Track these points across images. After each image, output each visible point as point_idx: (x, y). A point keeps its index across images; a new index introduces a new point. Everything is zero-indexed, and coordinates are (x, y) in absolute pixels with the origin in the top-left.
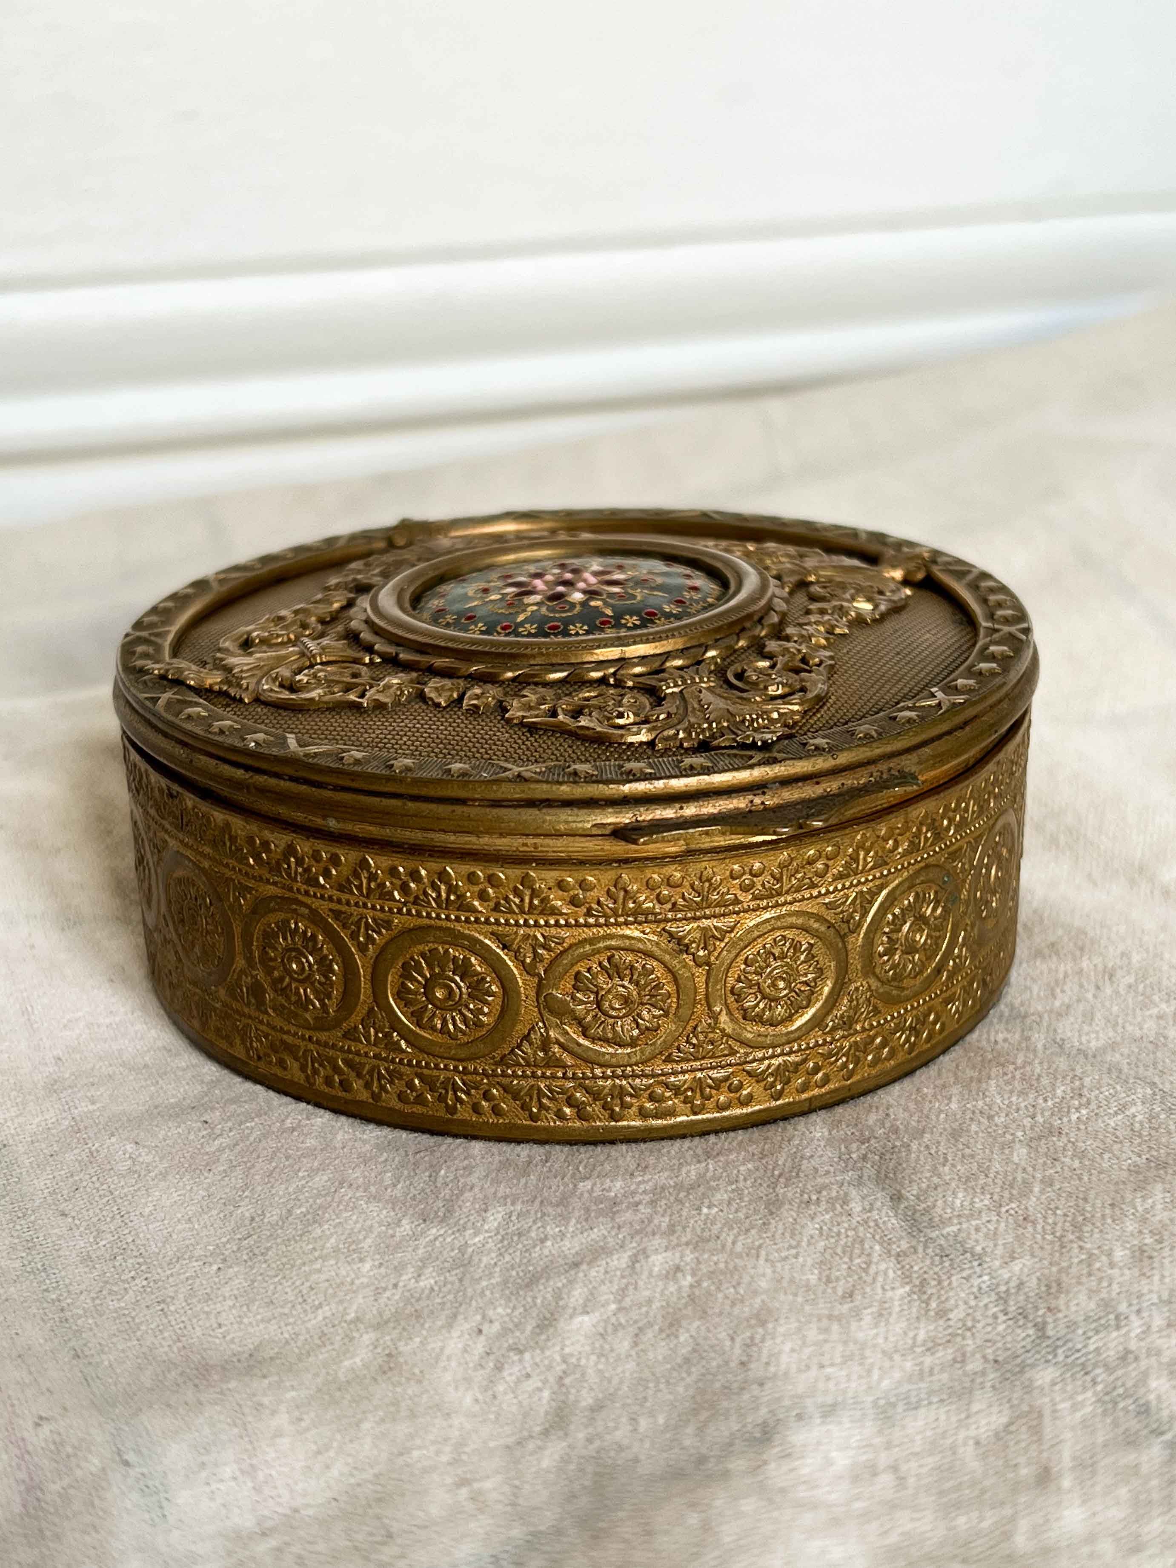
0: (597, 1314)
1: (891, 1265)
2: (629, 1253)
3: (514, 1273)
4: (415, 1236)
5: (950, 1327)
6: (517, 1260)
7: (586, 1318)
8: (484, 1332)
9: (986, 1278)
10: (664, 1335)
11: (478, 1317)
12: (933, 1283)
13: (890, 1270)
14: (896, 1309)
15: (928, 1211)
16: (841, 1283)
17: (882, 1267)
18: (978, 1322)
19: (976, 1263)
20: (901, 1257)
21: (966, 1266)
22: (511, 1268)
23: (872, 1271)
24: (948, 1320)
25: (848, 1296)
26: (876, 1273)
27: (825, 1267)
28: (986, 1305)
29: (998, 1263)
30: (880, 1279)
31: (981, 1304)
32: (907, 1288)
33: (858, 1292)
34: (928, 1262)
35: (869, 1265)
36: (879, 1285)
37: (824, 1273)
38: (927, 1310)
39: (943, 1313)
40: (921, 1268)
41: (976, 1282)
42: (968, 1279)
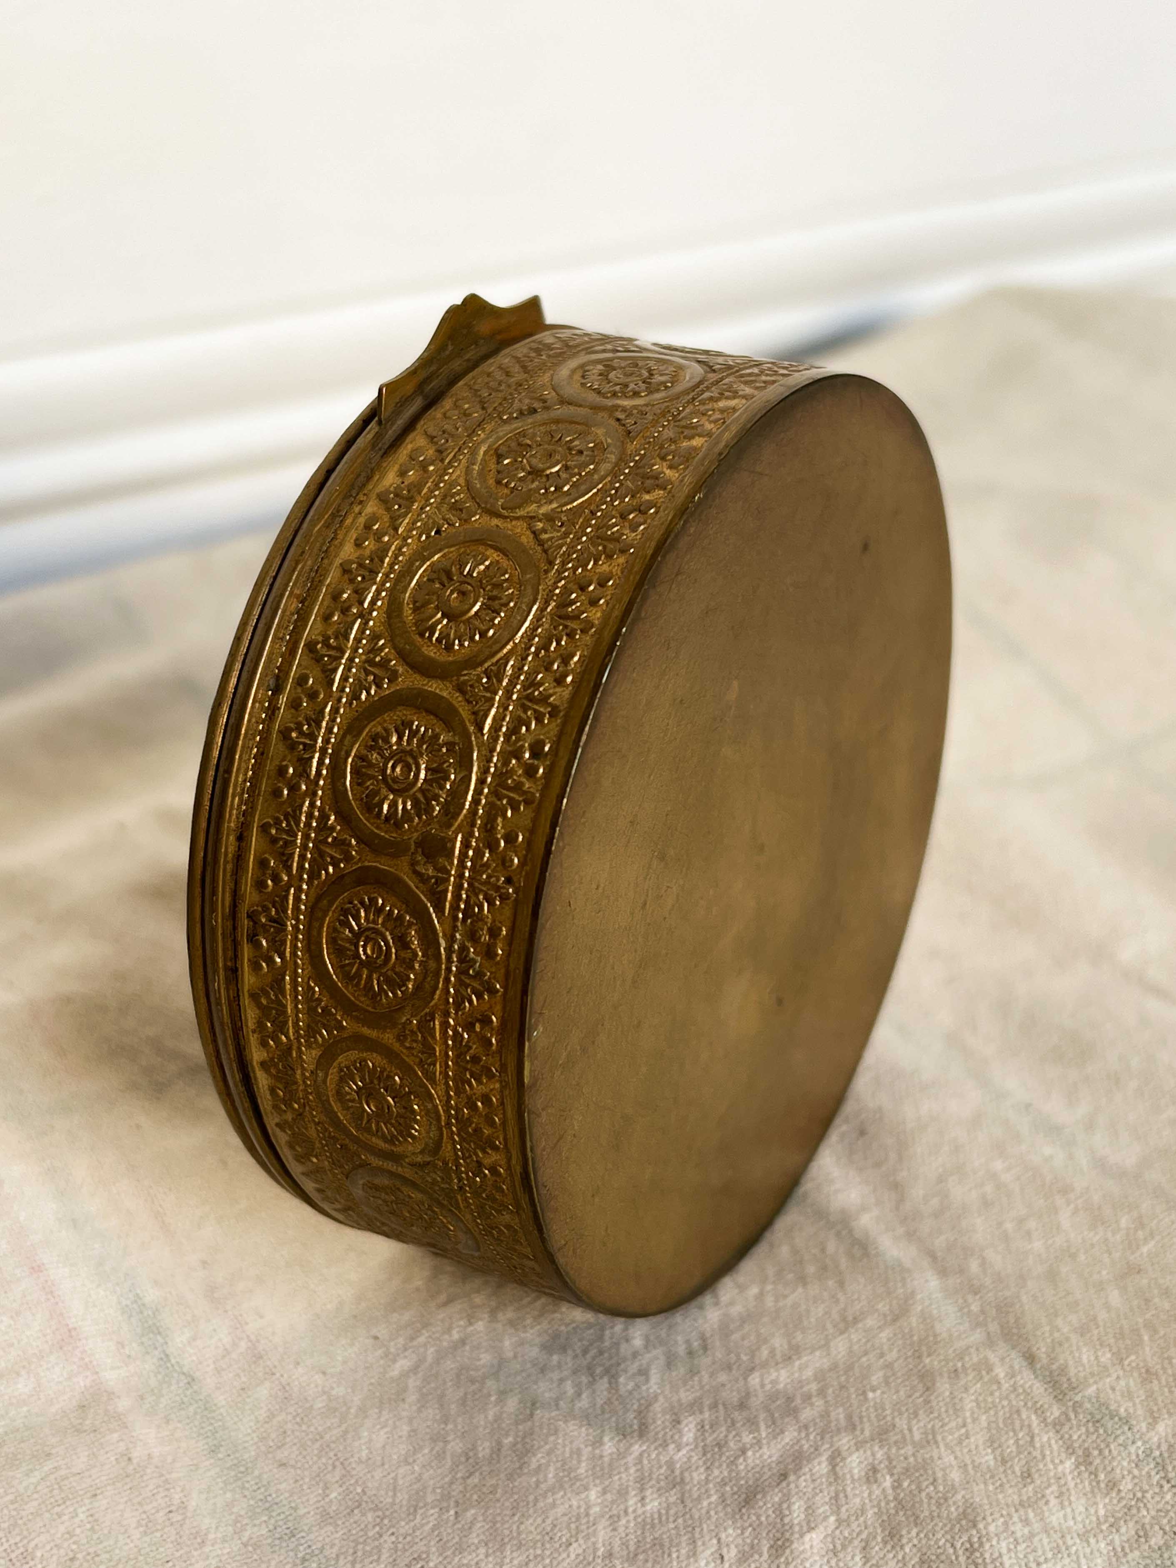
0: (821, 1528)
1: (1051, 1434)
2: (826, 1456)
4: (621, 1455)
5: (1122, 1498)
6: (726, 1473)
7: (814, 1535)
8: (726, 1558)
9: (1139, 1443)
10: (889, 1547)
11: (715, 1541)
12: (1096, 1453)
13: (1053, 1442)
14: (1071, 1485)
15: (1063, 1370)
16: (1016, 1460)
17: (1045, 1439)
18: (1146, 1491)
19: (1126, 1428)
20: (1058, 1425)
21: (1119, 1432)
22: (723, 1483)
23: (1038, 1445)
24: (1119, 1491)
25: (1027, 1476)
26: (1042, 1446)
27: (996, 1445)
28: (1148, 1473)
29: (1144, 1425)
30: (1048, 1453)
31: (1144, 1473)
32: (1073, 1460)
33: (1033, 1470)
34: (1083, 1429)
35: (1032, 1438)
36: (1048, 1459)
37: (998, 1452)
38: (1098, 1482)
39: (1113, 1485)
40: (1079, 1437)
41: (1132, 1449)
42: (1124, 1446)
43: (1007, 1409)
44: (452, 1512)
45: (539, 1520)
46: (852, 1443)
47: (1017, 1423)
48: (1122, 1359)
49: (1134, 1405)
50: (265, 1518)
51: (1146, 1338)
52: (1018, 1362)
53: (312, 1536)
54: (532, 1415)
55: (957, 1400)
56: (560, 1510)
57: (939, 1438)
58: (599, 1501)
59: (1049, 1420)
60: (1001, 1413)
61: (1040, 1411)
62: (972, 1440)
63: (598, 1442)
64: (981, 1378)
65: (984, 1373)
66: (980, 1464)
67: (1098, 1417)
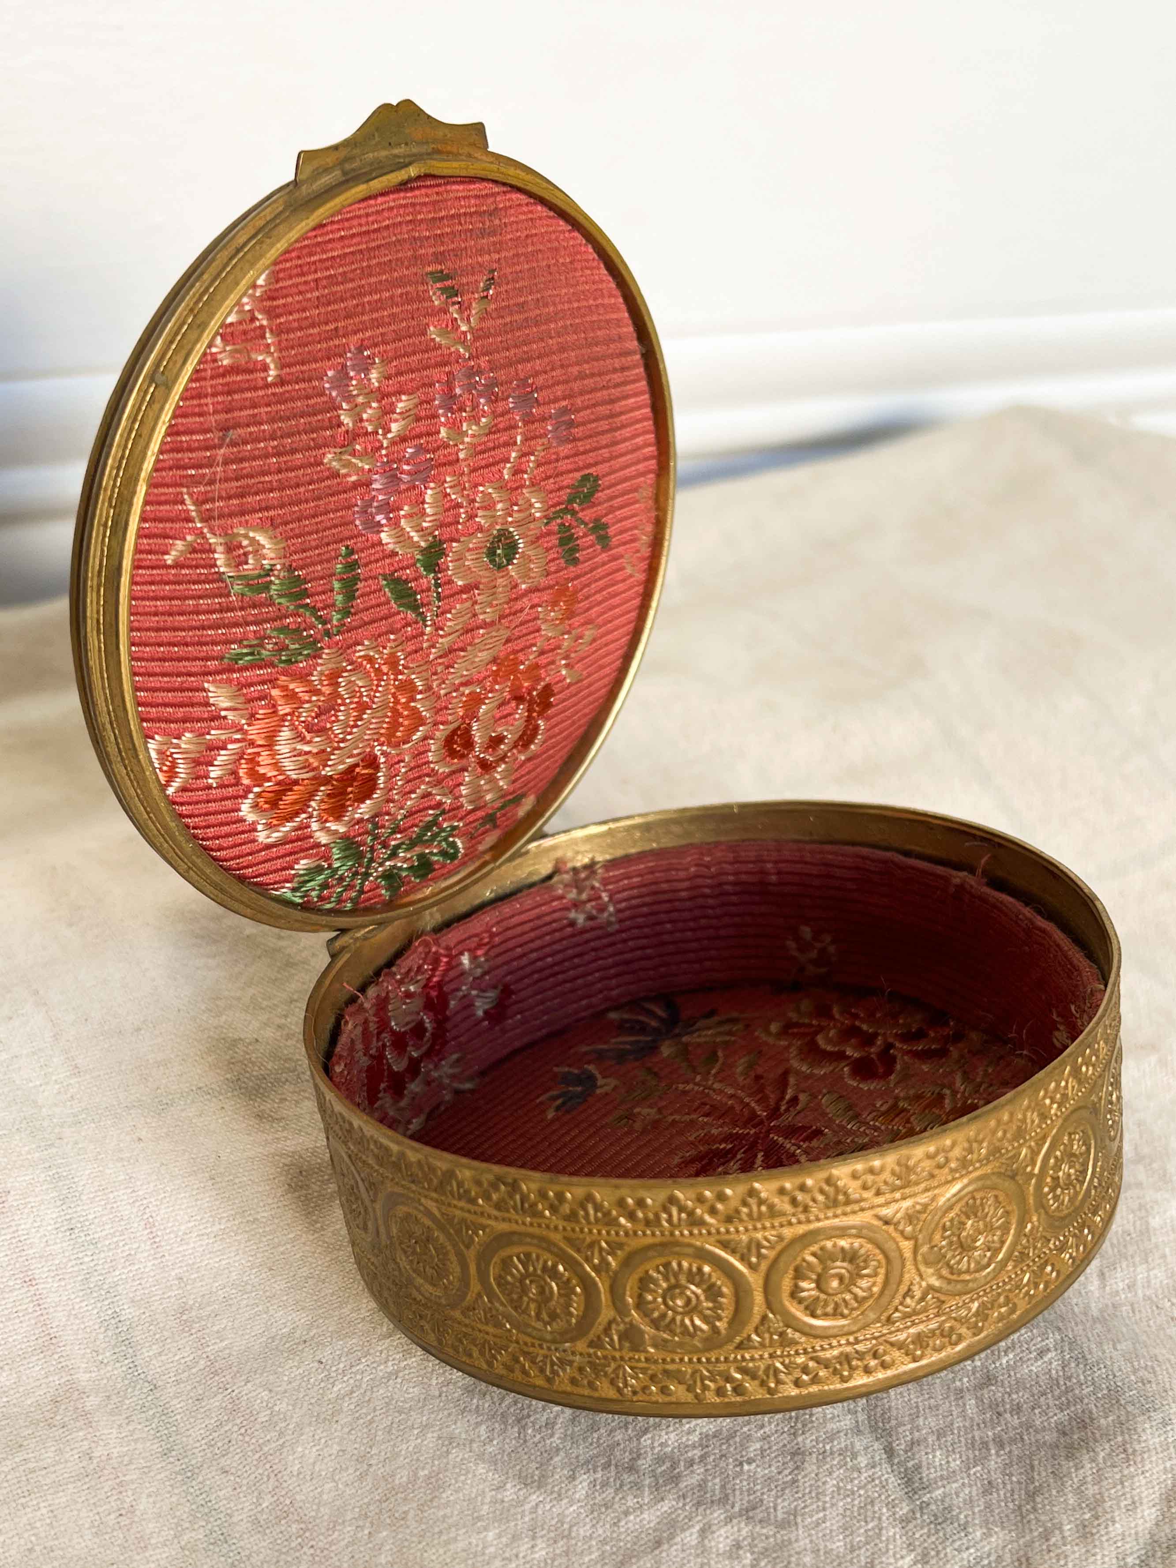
1: (897, 1530)
2: (697, 1528)
3: (608, 1548)
4: (520, 1503)
6: (608, 1533)
9: (972, 1550)
12: (933, 1553)
13: (898, 1537)
15: (918, 1467)
16: (862, 1551)
17: (891, 1534)
19: (963, 1534)
20: (905, 1521)
21: (955, 1538)
22: (604, 1542)
23: (884, 1538)
26: (888, 1540)
27: (847, 1533)
29: (978, 1534)
30: (891, 1547)
32: (912, 1556)
33: (876, 1562)
34: (925, 1530)
35: (881, 1529)
36: (891, 1552)
37: (848, 1540)
40: (921, 1536)
41: (965, 1555)
42: (959, 1550)
43: (863, 1499)
44: (366, 1532)
45: (441, 1551)
46: (722, 1517)
47: (869, 1514)
49: (974, 1513)
50: (204, 1524)
52: (880, 1455)
53: (242, 1543)
54: (448, 1452)
55: (820, 1483)
56: (461, 1545)
57: (799, 1519)
59: (898, 1516)
60: (856, 1502)
61: (892, 1505)
62: (828, 1524)
63: (500, 1488)
64: (846, 1464)
65: (848, 1459)
66: (832, 1550)
67: (940, 1520)
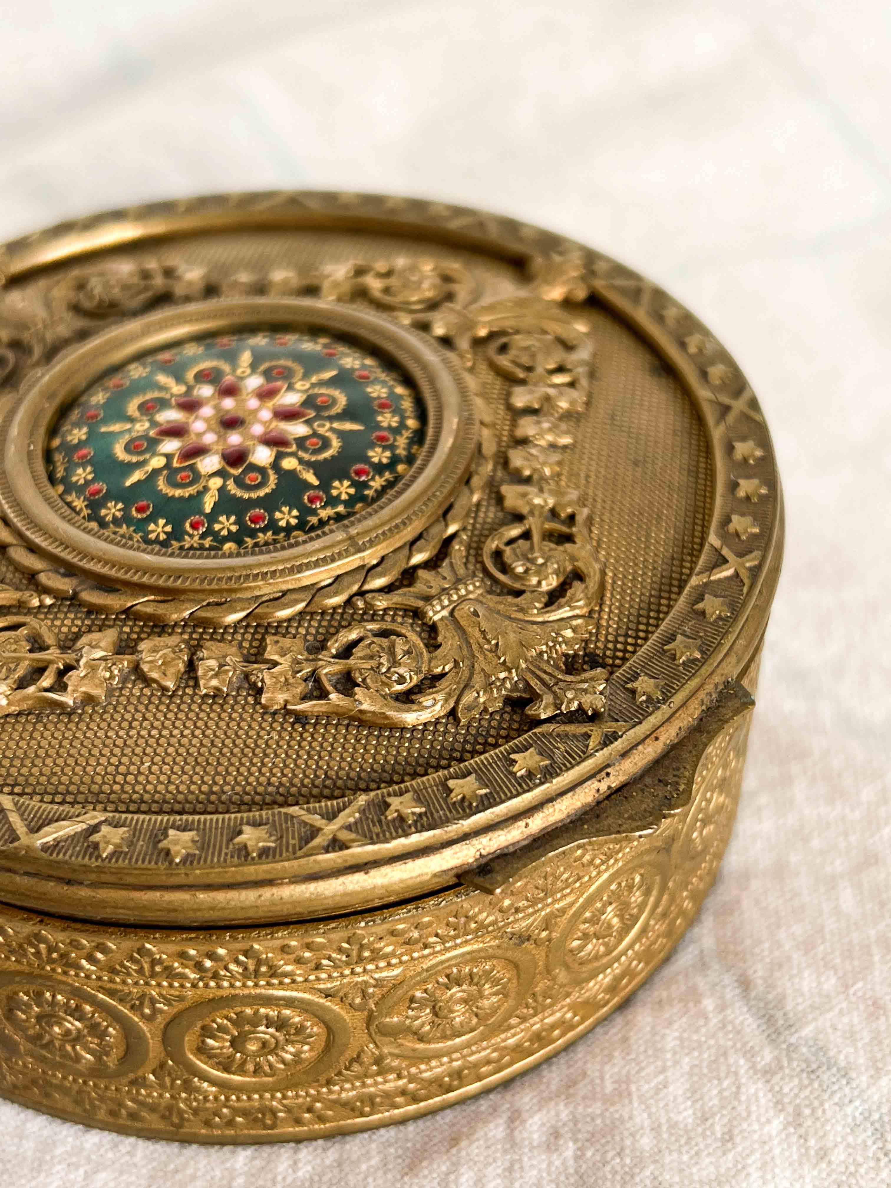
1: (760, 1085)
5: (833, 1171)
9: (857, 1103)
12: (807, 1112)
13: (761, 1094)
14: (777, 1151)
15: (781, 1000)
16: (717, 1118)
17: (752, 1091)
18: (860, 1165)
19: (844, 1082)
20: (768, 1073)
21: (836, 1087)
23: (743, 1098)
24: (830, 1162)
25: (728, 1138)
26: (748, 1100)
27: (697, 1096)
28: (864, 1141)
29: (864, 1078)
30: (754, 1108)
31: (859, 1141)
32: (781, 1119)
33: (736, 1132)
34: (796, 1081)
35: (739, 1087)
36: (754, 1117)
37: (698, 1106)
38: (807, 1149)
39: (823, 1154)
40: (791, 1090)
41: (849, 1110)
42: (840, 1105)
43: (713, 1051)
46: (535, 1101)
47: (723, 1069)
48: (847, 987)
49: (856, 1050)
51: (876, 958)
52: (731, 993)
55: (658, 1038)
57: (633, 1088)
58: (246, 1169)
59: (759, 1067)
60: (706, 1056)
61: (750, 1054)
62: (671, 1088)
66: (676, 1123)
67: (814, 1066)
